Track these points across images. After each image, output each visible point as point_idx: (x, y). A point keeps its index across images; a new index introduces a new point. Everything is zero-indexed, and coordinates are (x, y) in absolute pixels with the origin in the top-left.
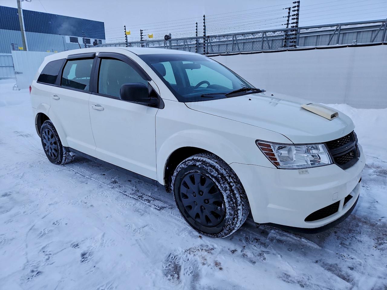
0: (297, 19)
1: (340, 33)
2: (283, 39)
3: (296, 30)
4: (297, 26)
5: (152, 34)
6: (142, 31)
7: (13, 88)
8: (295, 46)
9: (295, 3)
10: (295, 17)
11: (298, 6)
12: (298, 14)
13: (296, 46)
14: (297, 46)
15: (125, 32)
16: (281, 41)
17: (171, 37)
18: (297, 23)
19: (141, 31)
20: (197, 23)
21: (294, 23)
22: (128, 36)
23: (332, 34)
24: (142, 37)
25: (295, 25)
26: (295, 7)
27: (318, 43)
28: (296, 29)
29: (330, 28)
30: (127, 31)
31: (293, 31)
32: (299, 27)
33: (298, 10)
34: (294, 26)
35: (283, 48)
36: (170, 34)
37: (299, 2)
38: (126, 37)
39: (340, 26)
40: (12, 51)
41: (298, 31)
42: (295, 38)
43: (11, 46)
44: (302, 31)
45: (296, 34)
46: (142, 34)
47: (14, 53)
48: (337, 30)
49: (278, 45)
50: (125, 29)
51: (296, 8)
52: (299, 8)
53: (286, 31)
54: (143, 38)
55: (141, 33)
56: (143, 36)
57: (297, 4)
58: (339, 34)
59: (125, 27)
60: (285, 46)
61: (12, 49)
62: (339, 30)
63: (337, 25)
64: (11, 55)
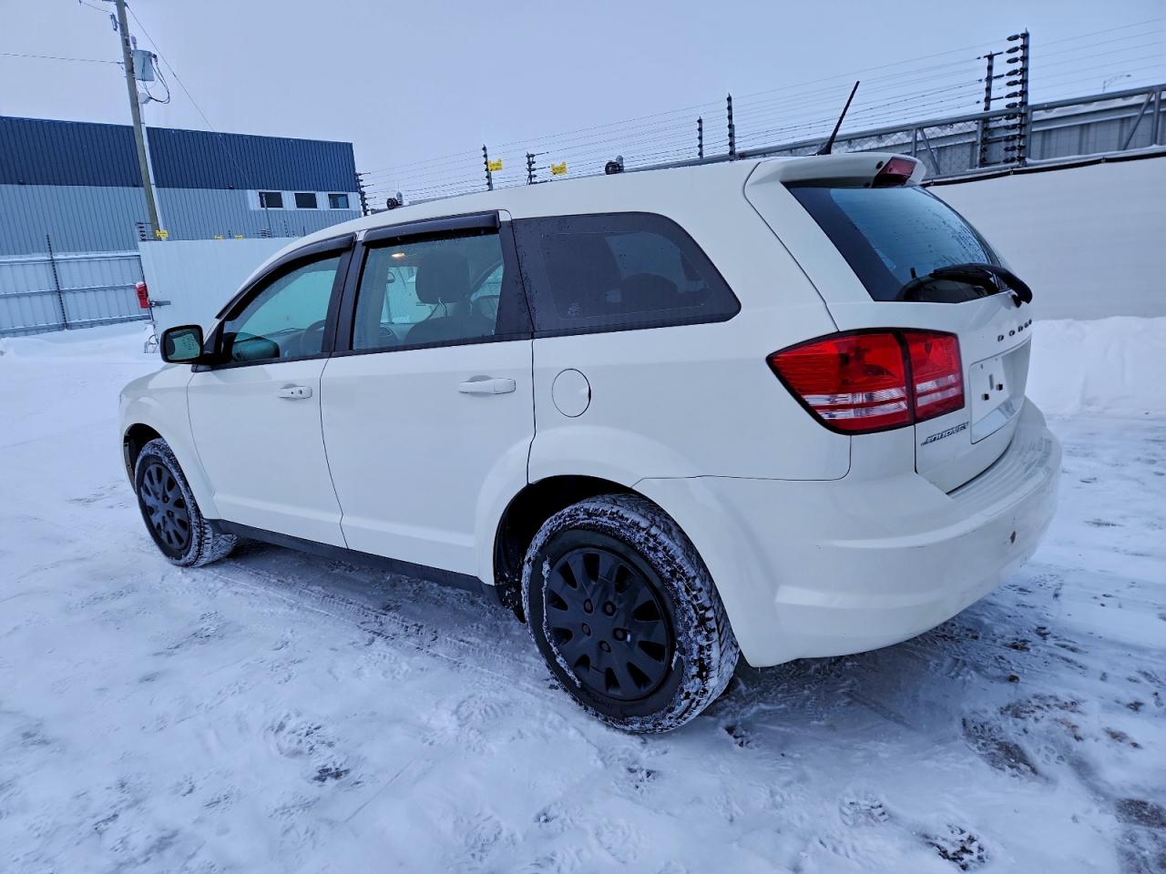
0: (1024, 82)
1: (1159, 112)
2: (973, 144)
3: (1023, 115)
4: (1024, 103)
5: (564, 164)
6: (533, 156)
7: (146, 347)
8: (1021, 159)
9: (1016, 38)
10: (1018, 78)
11: (1025, 47)
12: (1024, 71)
13: (1024, 158)
14: (1028, 160)
15: (486, 163)
16: (968, 150)
17: (623, 167)
18: (1024, 93)
19: (529, 157)
20: (700, 121)
21: (1015, 95)
22: (493, 174)
23: (1136, 116)
24: (533, 173)
25: (1018, 100)
26: (1015, 49)
27: (1084, 146)
28: (1020, 110)
29: (1119, 103)
30: (492, 160)
31: (1015, 117)
32: (1030, 103)
33: (1025, 59)
34: (1015, 105)
35: (978, 169)
36: (621, 159)
37: (1025, 36)
38: (487, 177)
39: (1158, 94)
40: (141, 244)
41: (1029, 116)
42: (1021, 137)
43: (137, 231)
44: (1039, 115)
45: (1021, 126)
46: (533, 166)
47: (145, 248)
48: (1150, 104)
49: (958, 161)
50: (485, 156)
51: (1019, 54)
52: (1028, 52)
53: (984, 120)
54: (535, 176)
55: (530, 164)
56: (534, 170)
57: (1019, 42)
58: (1156, 115)
59: (484, 149)
60: (983, 163)
61: (138, 237)
62: (1157, 103)
63: (1148, 91)
64: (138, 254)
